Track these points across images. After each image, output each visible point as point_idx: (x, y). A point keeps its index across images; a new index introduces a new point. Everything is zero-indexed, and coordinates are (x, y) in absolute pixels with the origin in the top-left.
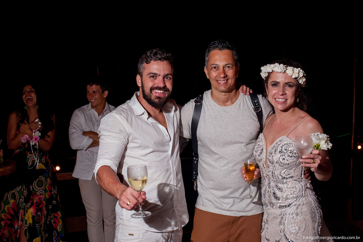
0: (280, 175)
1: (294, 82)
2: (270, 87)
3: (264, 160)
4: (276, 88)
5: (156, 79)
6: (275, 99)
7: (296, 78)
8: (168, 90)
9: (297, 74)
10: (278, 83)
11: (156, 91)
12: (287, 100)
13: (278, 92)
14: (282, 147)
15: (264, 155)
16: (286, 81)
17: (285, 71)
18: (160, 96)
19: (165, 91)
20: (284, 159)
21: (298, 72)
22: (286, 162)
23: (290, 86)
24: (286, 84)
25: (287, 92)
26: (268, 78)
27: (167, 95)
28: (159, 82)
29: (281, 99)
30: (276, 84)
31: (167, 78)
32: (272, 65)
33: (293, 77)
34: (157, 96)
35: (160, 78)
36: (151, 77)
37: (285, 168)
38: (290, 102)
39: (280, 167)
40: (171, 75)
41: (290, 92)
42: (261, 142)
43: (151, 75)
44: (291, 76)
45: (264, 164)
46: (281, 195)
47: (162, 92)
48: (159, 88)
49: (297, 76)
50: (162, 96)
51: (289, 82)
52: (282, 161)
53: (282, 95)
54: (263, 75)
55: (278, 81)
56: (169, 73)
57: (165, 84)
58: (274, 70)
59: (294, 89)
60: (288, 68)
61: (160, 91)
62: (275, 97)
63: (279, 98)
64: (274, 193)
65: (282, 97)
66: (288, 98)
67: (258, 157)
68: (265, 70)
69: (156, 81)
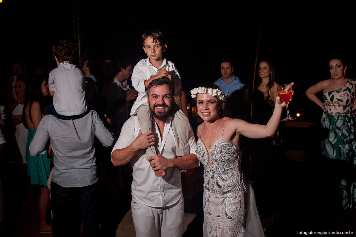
0: (223, 168)
1: (215, 100)
2: (198, 105)
3: (207, 159)
4: (201, 105)
5: (157, 98)
6: (202, 113)
7: (215, 96)
8: (167, 106)
9: (216, 93)
10: (203, 101)
11: (158, 107)
12: (210, 113)
13: (203, 107)
14: (221, 148)
15: (206, 156)
16: (208, 99)
17: (206, 93)
18: (161, 111)
19: (165, 107)
20: (224, 157)
21: (216, 91)
22: (227, 158)
23: (212, 103)
24: (209, 101)
25: (209, 107)
26: (196, 98)
27: (167, 110)
28: (159, 101)
29: (206, 113)
30: (201, 102)
31: (166, 97)
32: (197, 88)
33: (213, 95)
34: (159, 111)
35: (160, 98)
36: (154, 97)
37: (226, 163)
38: (213, 115)
39: (222, 163)
40: (169, 95)
41: (211, 107)
42: (201, 146)
43: (154, 96)
44: (212, 95)
45: (208, 163)
46: (223, 184)
47: (162, 108)
48: (160, 105)
49: (216, 94)
50: (162, 111)
51: (211, 100)
52: (223, 159)
53: (206, 110)
54: (193, 96)
55: (202, 99)
56: (168, 94)
57: (164, 101)
58: (199, 92)
59: (215, 104)
60: (209, 89)
61: (160, 108)
62: (202, 111)
63: (205, 112)
64: (217, 183)
65: (206, 111)
66: (211, 112)
67: (201, 158)
68: (194, 92)
69: (157, 100)
